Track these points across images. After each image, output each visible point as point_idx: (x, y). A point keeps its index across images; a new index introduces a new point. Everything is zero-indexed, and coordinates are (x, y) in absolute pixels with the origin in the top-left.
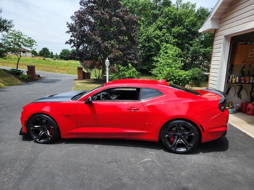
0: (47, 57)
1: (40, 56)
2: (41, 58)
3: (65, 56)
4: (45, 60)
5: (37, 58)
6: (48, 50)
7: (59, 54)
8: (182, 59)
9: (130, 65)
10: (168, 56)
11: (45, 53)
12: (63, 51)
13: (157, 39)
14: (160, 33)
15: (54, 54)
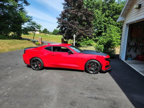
0: (46, 33)
1: (43, 33)
2: (44, 34)
3: (55, 33)
4: (45, 35)
5: (42, 34)
6: (47, 30)
7: (52, 32)
8: (120, 33)
9: (88, 38)
10: (111, 32)
11: (45, 31)
12: (54, 30)
13: (105, 22)
14: (107, 19)
15: (50, 32)
